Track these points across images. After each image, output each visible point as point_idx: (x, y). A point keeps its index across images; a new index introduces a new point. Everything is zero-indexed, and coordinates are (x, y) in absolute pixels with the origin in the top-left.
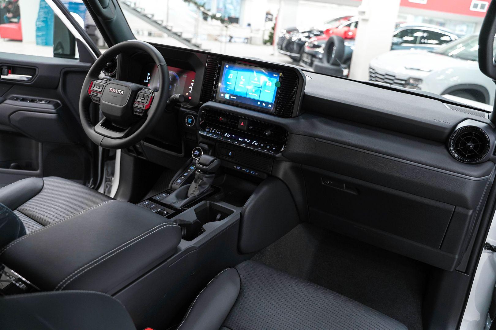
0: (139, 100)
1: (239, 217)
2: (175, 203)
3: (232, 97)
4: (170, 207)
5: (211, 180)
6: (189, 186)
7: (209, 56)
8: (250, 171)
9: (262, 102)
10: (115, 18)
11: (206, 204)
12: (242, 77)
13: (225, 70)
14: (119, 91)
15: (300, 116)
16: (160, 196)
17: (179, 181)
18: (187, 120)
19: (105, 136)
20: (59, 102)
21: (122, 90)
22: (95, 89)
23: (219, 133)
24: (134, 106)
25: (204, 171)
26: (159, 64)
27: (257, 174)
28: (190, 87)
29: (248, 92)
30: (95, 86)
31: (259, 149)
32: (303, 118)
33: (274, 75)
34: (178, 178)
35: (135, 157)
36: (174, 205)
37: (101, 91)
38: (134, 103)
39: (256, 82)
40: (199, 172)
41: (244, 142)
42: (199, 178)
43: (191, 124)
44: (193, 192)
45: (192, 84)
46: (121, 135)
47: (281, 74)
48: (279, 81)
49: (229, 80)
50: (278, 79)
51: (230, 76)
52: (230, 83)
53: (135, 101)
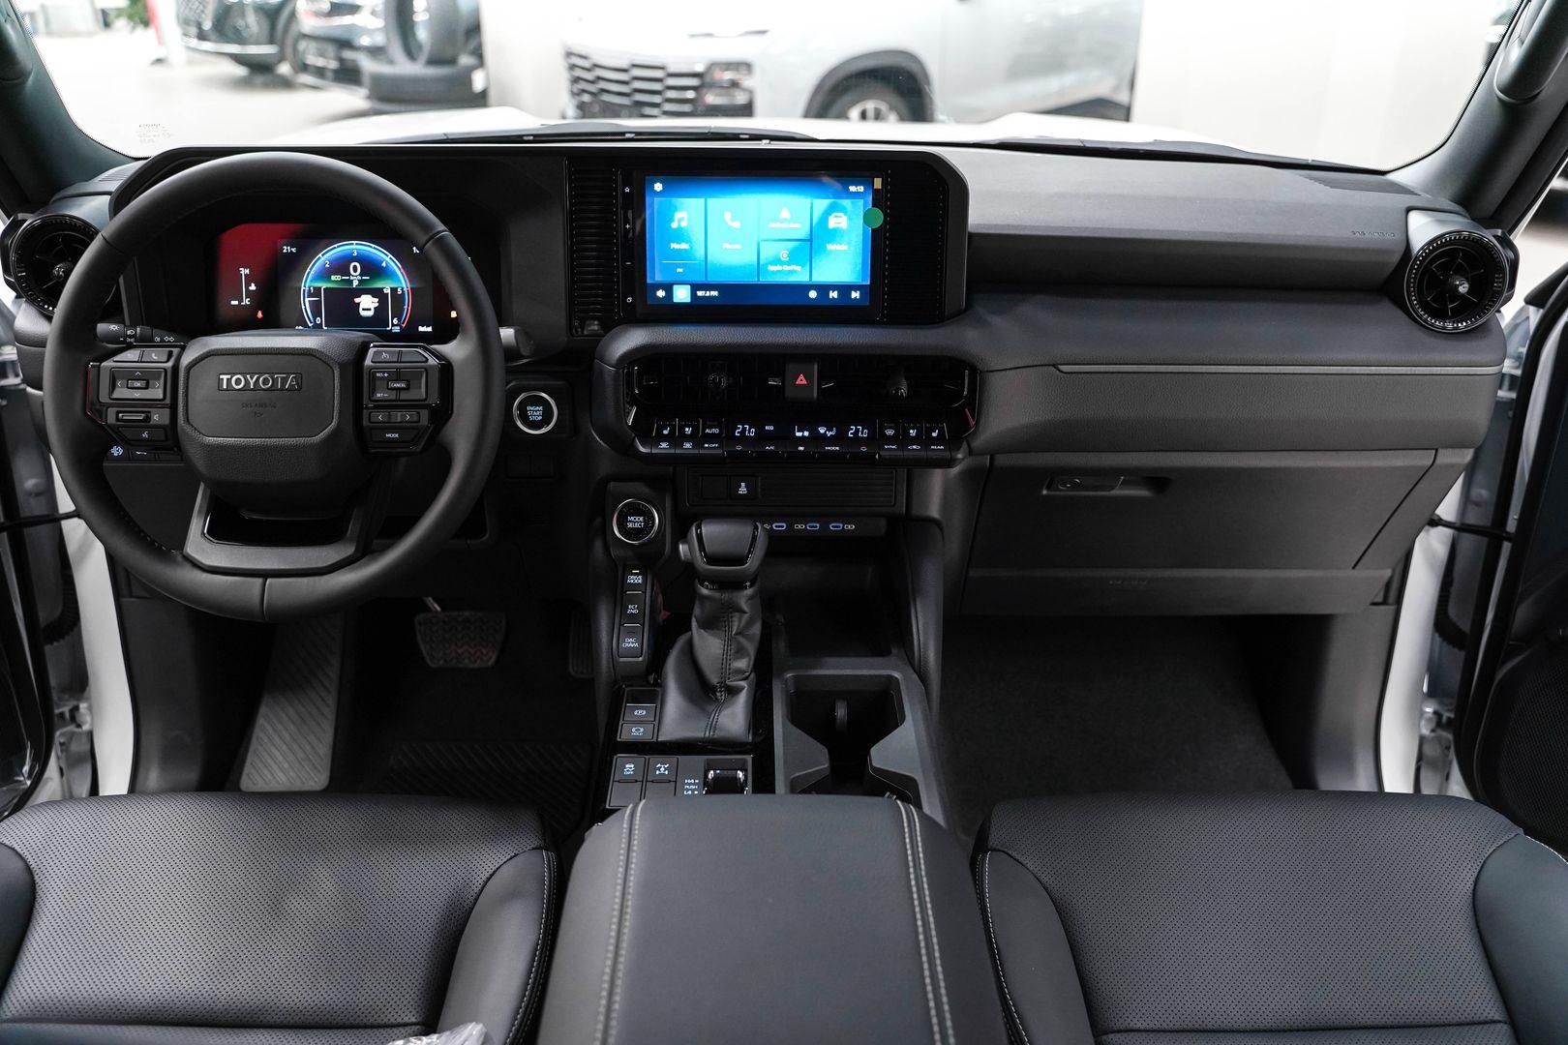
0: (382, 395)
3: (700, 293)
8: (824, 526)
9: (823, 289)
12: (728, 216)
13: (654, 203)
14: (277, 380)
16: (635, 724)
17: (630, 642)
18: (523, 413)
19: (265, 575)
21: (291, 374)
22: (121, 392)
23: (716, 431)
24: (365, 423)
26: (427, 237)
27: (851, 527)
29: (761, 263)
30: (118, 382)
31: (891, 449)
33: (853, 189)
34: (616, 631)
37: (161, 397)
38: (369, 412)
39: (785, 225)
41: (816, 437)
42: (726, 609)
44: (725, 664)
46: (346, 550)
47: (878, 183)
48: (874, 205)
49: (679, 235)
50: (870, 199)
51: (680, 220)
52: (684, 246)
53: (366, 402)
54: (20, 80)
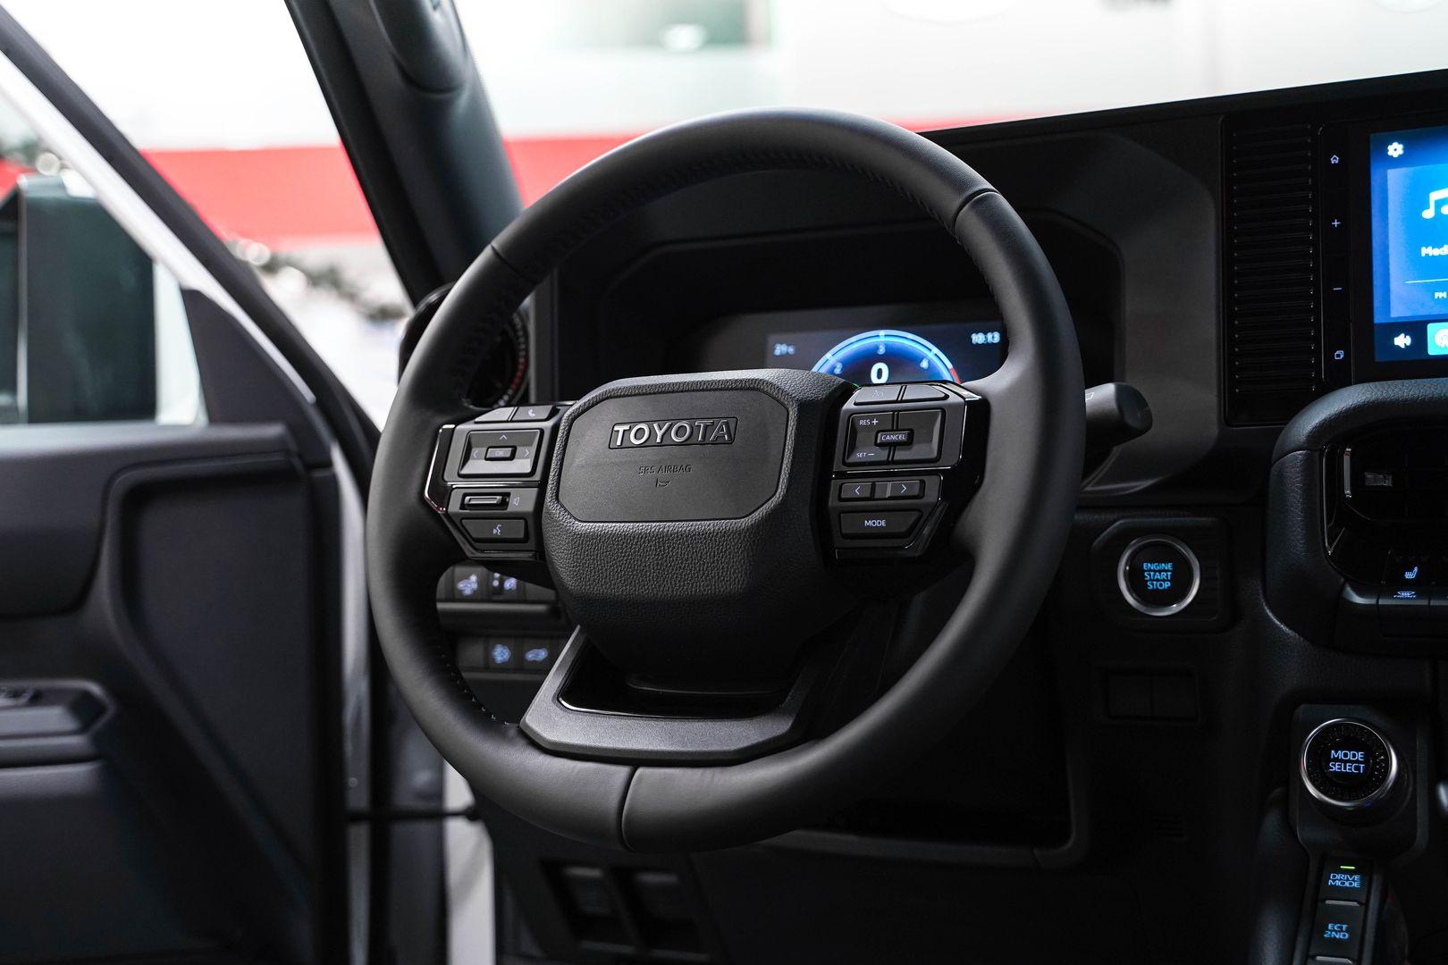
0: (867, 453)
14: (694, 429)
18: (1137, 576)
19: (634, 760)
20: (95, 689)
22: (477, 465)
24: (833, 502)
26: (959, 201)
30: (475, 452)
37: (528, 471)
38: (837, 481)
43: (1170, 596)
46: (775, 727)
49: (1439, 231)
51: (1439, 204)
53: (837, 466)
54: (447, 96)
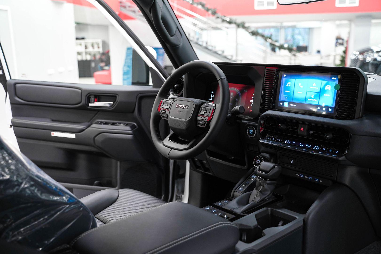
0: (202, 113)
1: (302, 223)
2: (236, 208)
3: (290, 105)
4: (230, 212)
5: (272, 187)
6: (251, 194)
7: (267, 68)
8: (313, 179)
9: (322, 107)
10: (181, 44)
11: (267, 210)
12: (300, 84)
13: (284, 80)
14: (184, 106)
15: (364, 117)
16: (222, 203)
17: (241, 189)
18: (249, 131)
19: (172, 148)
20: (135, 124)
21: (187, 106)
22: (164, 106)
23: (280, 140)
24: (197, 119)
25: (265, 178)
26: (219, 79)
27: (321, 181)
28: (251, 101)
29: (306, 98)
30: (164, 104)
31: (321, 154)
32: (367, 119)
33: (333, 78)
34: (240, 186)
35: (202, 173)
36: (235, 210)
37: (168, 108)
38: (198, 116)
39: (314, 88)
40: (259, 178)
41: (305, 147)
42: (260, 185)
43: (252, 135)
44: (254, 199)
45: (253, 97)
46: (187, 147)
47: (339, 77)
48: (339, 83)
49: (288, 89)
50: (337, 82)
51: (289, 84)
52: (288, 92)
53: (199, 114)
